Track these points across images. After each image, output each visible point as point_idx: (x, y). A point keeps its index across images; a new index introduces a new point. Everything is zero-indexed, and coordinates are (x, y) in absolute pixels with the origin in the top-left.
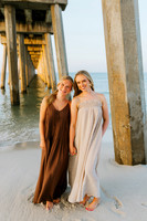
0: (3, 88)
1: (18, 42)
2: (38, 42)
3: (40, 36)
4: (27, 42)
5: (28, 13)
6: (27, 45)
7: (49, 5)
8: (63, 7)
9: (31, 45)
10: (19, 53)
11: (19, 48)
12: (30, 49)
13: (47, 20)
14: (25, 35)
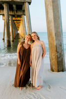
0: (4, 39)
1: (10, 19)
2: (19, 19)
3: (20, 16)
4: (14, 19)
5: (14, 6)
6: (14, 20)
7: (24, 3)
8: (30, 3)
9: (16, 20)
10: (10, 24)
11: (10, 22)
12: (15, 22)
13: (23, 9)
14: (13, 16)
